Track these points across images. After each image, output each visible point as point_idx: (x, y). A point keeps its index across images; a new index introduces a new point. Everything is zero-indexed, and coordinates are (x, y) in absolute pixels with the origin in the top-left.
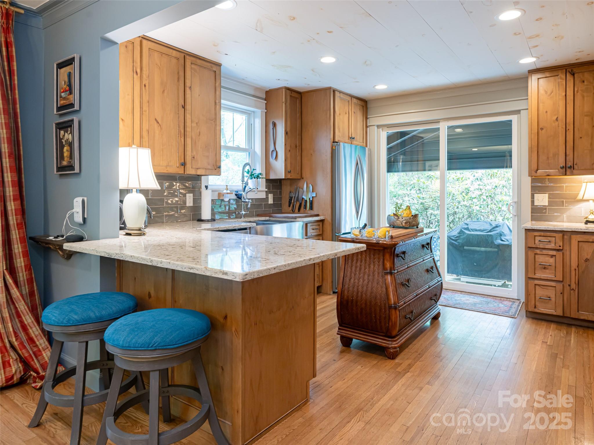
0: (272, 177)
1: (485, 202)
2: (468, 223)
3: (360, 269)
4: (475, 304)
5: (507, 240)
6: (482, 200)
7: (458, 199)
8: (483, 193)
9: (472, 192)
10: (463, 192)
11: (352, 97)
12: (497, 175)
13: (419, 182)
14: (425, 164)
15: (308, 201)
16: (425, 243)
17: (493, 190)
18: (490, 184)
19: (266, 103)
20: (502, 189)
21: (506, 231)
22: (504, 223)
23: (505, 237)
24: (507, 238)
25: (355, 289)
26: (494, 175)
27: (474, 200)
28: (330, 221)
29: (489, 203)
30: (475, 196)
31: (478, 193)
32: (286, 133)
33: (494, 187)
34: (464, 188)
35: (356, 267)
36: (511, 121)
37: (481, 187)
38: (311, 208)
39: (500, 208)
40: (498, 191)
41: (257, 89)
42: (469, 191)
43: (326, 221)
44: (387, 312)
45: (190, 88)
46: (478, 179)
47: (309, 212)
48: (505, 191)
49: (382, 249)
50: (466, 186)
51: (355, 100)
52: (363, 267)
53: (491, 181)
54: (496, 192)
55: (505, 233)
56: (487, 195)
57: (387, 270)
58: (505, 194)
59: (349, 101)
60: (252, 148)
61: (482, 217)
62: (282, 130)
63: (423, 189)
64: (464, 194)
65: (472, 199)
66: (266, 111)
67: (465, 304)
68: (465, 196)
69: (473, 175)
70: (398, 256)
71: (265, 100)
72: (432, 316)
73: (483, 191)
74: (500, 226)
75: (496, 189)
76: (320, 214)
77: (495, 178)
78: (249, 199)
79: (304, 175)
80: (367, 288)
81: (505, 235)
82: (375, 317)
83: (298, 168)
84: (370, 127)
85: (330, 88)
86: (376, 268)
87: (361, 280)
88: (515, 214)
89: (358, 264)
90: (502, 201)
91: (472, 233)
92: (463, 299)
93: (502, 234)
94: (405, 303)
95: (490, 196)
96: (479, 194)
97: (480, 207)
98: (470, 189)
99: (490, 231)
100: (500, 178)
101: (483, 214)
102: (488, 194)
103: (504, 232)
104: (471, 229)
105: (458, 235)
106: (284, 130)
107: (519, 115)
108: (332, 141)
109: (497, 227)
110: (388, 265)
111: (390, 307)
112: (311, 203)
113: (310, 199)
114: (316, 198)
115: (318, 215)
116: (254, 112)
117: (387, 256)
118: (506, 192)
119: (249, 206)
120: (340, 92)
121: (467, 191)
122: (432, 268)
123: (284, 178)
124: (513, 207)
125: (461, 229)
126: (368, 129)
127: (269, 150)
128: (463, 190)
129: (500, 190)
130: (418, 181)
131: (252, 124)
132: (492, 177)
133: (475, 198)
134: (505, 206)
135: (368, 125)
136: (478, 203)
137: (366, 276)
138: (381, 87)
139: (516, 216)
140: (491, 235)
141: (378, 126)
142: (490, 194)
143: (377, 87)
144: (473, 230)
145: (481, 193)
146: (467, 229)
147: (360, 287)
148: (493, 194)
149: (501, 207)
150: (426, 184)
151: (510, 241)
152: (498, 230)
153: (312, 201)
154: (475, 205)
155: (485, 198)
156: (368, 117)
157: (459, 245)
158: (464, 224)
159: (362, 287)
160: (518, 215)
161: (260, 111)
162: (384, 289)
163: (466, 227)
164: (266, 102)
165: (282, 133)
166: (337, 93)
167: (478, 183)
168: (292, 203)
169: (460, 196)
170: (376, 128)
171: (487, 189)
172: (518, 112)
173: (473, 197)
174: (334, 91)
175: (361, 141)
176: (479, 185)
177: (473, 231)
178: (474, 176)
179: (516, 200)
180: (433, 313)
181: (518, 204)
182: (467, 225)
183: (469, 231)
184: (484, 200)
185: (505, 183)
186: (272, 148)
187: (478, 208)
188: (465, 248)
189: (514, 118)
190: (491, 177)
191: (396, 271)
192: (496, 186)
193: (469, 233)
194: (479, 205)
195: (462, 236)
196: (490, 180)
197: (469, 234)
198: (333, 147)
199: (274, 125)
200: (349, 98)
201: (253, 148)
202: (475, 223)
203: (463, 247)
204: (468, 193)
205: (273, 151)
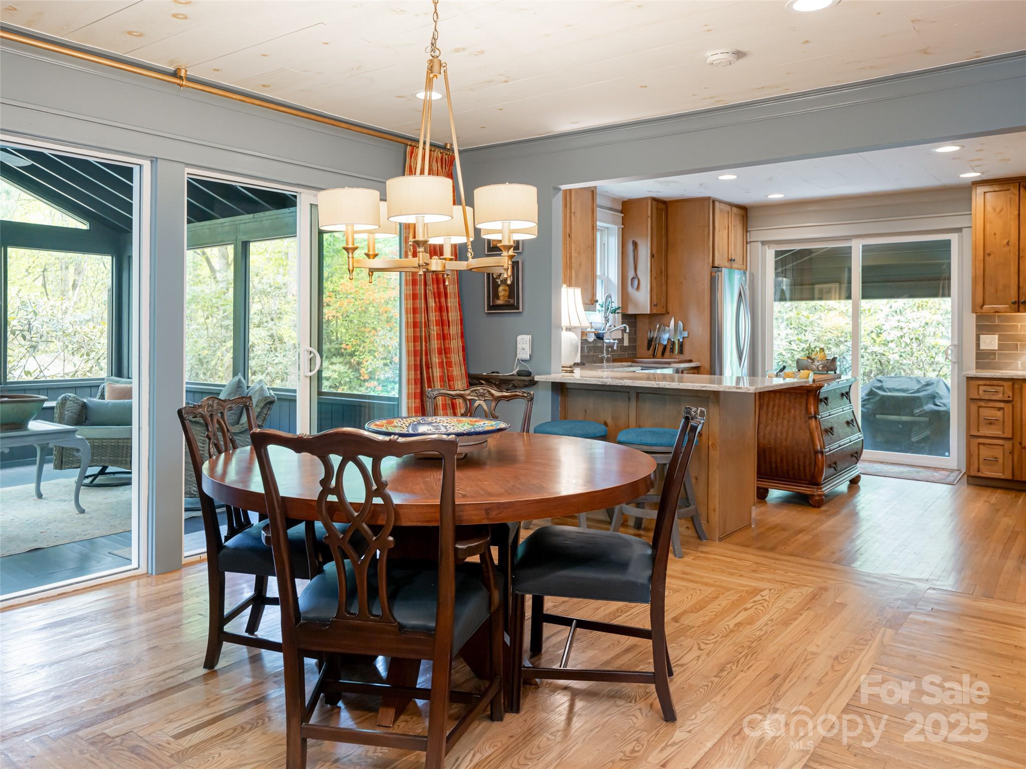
0: (631, 311)
1: (908, 348)
2: (882, 379)
3: (778, 415)
4: (902, 473)
5: (944, 405)
6: (903, 345)
7: (865, 343)
8: (905, 334)
9: (887, 332)
10: (872, 332)
11: (732, 205)
12: (928, 306)
13: (800, 316)
14: (813, 290)
15: (677, 343)
16: (844, 392)
17: (921, 329)
18: (916, 320)
19: (622, 217)
20: (936, 327)
21: (942, 391)
22: (939, 379)
23: (941, 401)
24: (944, 401)
25: (773, 436)
26: (922, 305)
27: (890, 345)
28: (709, 368)
29: (914, 350)
30: (892, 339)
31: (898, 333)
32: (652, 256)
33: (922, 324)
34: (874, 326)
35: (773, 413)
36: (949, 241)
37: (901, 324)
38: (681, 351)
39: (932, 357)
40: (930, 330)
41: (614, 200)
42: (881, 330)
43: (702, 368)
44: (813, 457)
45: (574, 213)
46: (896, 312)
47: (677, 356)
48: (940, 331)
49: (805, 392)
50: (878, 323)
51: (735, 210)
52: (782, 412)
53: (919, 314)
54: (927, 333)
55: (941, 393)
56: (911, 337)
57: (811, 414)
58: (941, 335)
59: (728, 212)
60: (604, 274)
61: (902, 371)
62: (647, 252)
63: (806, 326)
64: (874, 335)
65: (886, 344)
66: (623, 226)
67: (888, 472)
68: (875, 338)
69: (889, 305)
70: (821, 400)
71: (622, 213)
72: (850, 478)
73: (905, 331)
74: (932, 384)
75: (926, 327)
76: (693, 360)
77: (925, 310)
78: (614, 340)
79: (670, 310)
80: (787, 434)
81: (941, 398)
82: (799, 464)
83: (663, 300)
84: (752, 244)
85: (708, 198)
86: (797, 413)
87: (780, 426)
88: (955, 361)
89: (776, 410)
90: (937, 347)
91: (889, 394)
92: (886, 468)
93: (936, 395)
94: (830, 451)
95: (917, 339)
96: (899, 336)
97: (901, 356)
98: (884, 328)
99: (918, 391)
100: (933, 311)
101: (904, 367)
102: (913, 335)
103: (939, 392)
104: (887, 388)
105: (867, 397)
106: (649, 251)
107: (960, 234)
108: (711, 265)
109: (928, 384)
110: (812, 410)
111: (816, 452)
112: (681, 345)
113: (679, 340)
114: (687, 339)
115: (690, 361)
116: (607, 228)
117: (811, 401)
118: (942, 332)
119: (615, 348)
120: (720, 202)
121: (879, 331)
122: (852, 420)
123: (649, 313)
124: (952, 351)
125: (871, 389)
126: (748, 245)
127: (627, 277)
128: (872, 329)
129: (934, 330)
130: (798, 314)
131: (604, 244)
132: (920, 309)
133: (892, 341)
134: (941, 355)
135: (748, 240)
136: (896, 350)
137: (786, 422)
138: (776, 196)
139: (955, 363)
140: (919, 398)
141: (763, 243)
142: (917, 336)
143: (769, 197)
144: (890, 390)
145: (902, 334)
146: (880, 388)
147: (779, 434)
148: (922, 336)
149: (934, 355)
150: (811, 320)
151: (947, 405)
152: (930, 390)
153: (682, 342)
154: (892, 352)
155: (908, 341)
156: (749, 229)
157: (868, 412)
158: (876, 381)
159: (781, 433)
160: (959, 362)
161: (617, 227)
162: (808, 434)
163: (879, 384)
164: (623, 215)
165: (647, 256)
166: (717, 204)
167: (897, 317)
168: (652, 346)
169: (868, 337)
170: (760, 244)
171: (911, 328)
172: (959, 230)
173: (889, 339)
174: (714, 202)
175: (741, 263)
176: (899, 321)
177: (890, 392)
178: (891, 307)
179: (956, 343)
180: (853, 474)
181: (959, 347)
182: (880, 381)
183: (884, 391)
184: (907, 345)
185: (940, 319)
186: (631, 274)
187: (897, 358)
188: (878, 416)
189: (954, 238)
190: (918, 309)
191: (820, 417)
192: (927, 324)
193: (885, 394)
194: (899, 353)
195: (872, 398)
196: (916, 313)
197: (883, 396)
198: (713, 274)
199: (635, 245)
200: (728, 208)
201: (606, 275)
202: (894, 379)
203: (875, 416)
204: (880, 333)
205: (633, 279)
